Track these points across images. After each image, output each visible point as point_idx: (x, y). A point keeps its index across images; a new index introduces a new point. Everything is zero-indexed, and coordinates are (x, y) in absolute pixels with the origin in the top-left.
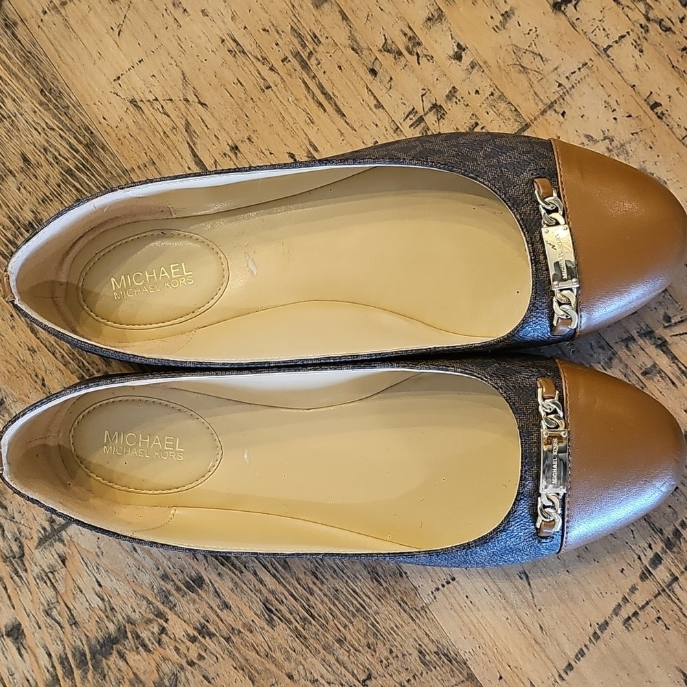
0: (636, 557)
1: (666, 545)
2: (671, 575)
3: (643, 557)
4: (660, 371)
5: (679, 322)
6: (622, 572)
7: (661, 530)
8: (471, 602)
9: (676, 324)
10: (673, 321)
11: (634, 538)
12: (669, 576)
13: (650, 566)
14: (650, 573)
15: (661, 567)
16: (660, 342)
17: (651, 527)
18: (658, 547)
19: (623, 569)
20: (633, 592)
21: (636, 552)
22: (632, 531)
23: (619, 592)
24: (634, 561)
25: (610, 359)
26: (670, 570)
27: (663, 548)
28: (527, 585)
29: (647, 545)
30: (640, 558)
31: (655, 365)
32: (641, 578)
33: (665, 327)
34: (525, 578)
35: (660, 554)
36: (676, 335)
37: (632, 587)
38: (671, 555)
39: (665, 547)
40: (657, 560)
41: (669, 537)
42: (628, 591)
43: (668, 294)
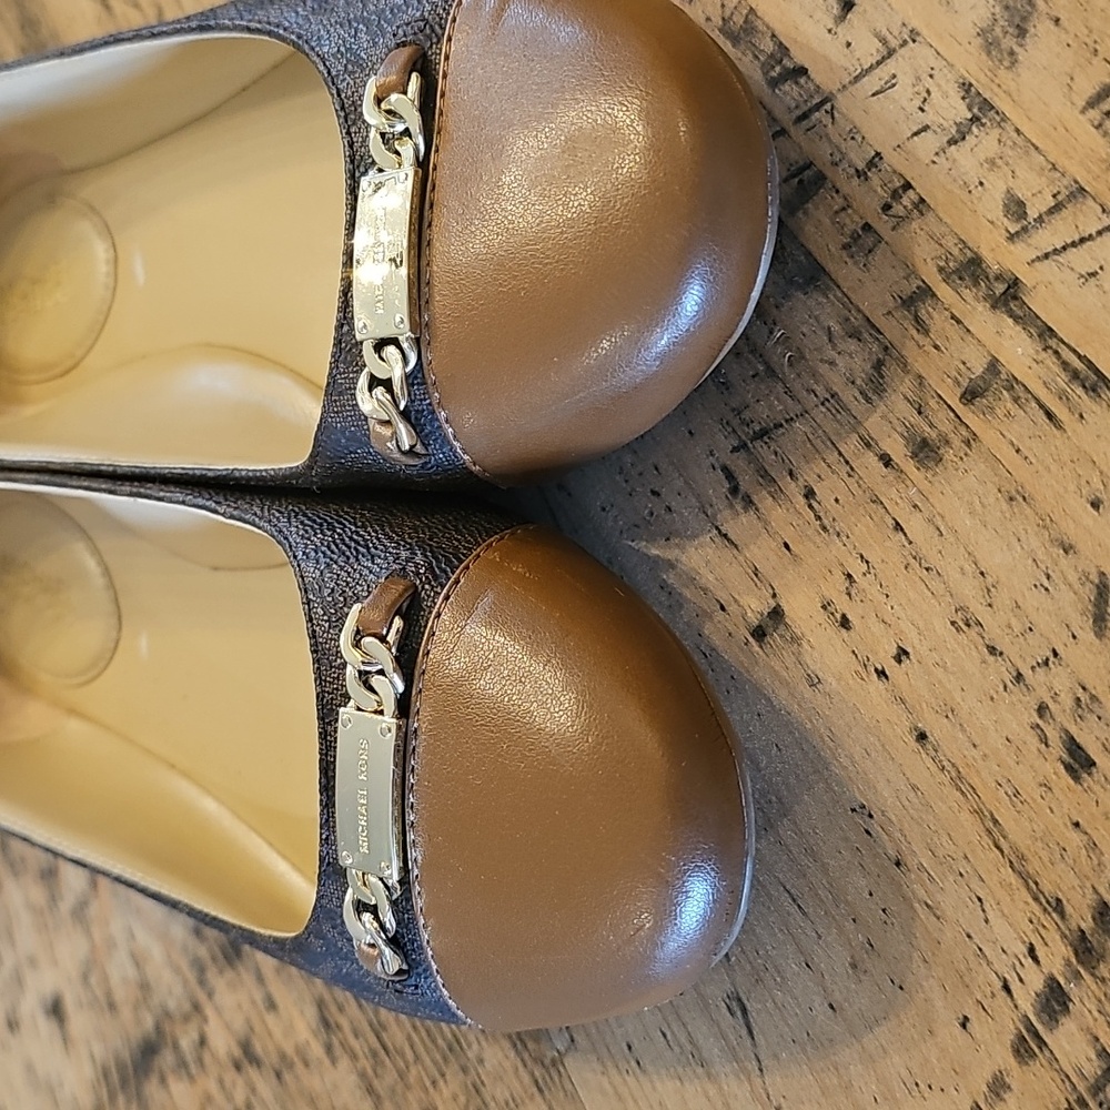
0: (999, 985)
1: (1076, 954)
2: (1099, 1055)
3: (1015, 986)
4: (1012, 383)
5: (1051, 211)
6: (964, 1026)
7: (1059, 901)
8: (638, 1063)
9: (1040, 220)
10: (1032, 213)
11: (987, 921)
12: (1094, 1057)
13: (1037, 1015)
14: (1042, 1043)
15: (1068, 1025)
16: (1000, 288)
17: (1028, 888)
18: (1056, 957)
19: (966, 1018)
20: (998, 1095)
21: (996, 966)
22: (980, 899)
23: (963, 1091)
24: (993, 995)
25: (878, 365)
26: (1097, 1039)
27: (1068, 963)
28: (744, 1032)
29: (1026, 951)
30: (1006, 988)
31: (994, 366)
32: (1017, 1052)
33: (1012, 237)
34: (739, 1013)
35: (1062, 982)
36: (1046, 256)
37: (995, 1078)
38: (1094, 987)
39: (1074, 960)
40: (1055, 1000)
41: (1083, 926)
42: (985, 1089)
43: (1010, 129)
